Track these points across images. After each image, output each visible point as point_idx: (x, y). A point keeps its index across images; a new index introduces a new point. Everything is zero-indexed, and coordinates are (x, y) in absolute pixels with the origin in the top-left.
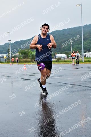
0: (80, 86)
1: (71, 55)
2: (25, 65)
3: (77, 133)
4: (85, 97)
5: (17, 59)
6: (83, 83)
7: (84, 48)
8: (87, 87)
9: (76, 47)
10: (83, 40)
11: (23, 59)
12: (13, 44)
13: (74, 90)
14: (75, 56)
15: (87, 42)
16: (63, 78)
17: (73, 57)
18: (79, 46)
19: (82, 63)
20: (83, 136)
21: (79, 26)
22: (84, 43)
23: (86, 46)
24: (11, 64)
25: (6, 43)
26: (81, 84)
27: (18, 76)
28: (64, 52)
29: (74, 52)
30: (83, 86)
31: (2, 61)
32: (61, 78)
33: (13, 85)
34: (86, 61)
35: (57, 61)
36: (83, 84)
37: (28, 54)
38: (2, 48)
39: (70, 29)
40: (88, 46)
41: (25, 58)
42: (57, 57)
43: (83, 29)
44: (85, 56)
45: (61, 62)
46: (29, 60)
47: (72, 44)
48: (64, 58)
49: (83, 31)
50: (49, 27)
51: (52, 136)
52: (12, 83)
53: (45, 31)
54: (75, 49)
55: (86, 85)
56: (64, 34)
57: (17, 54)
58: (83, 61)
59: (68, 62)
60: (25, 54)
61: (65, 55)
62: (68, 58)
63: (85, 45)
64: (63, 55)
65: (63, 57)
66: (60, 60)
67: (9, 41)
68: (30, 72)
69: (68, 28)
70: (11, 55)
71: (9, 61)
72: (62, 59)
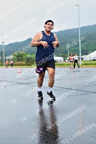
1: (68, 58)
2: (19, 68)
4: (82, 101)
5: (12, 62)
7: (81, 51)
8: (84, 91)
9: (73, 50)
11: (18, 61)
12: (6, 46)
14: (74, 59)
15: (85, 45)
16: (60, 82)
17: (71, 61)
18: (77, 48)
20: (79, 143)
22: (82, 45)
24: (4, 67)
26: (79, 88)
27: (12, 80)
28: (61, 54)
29: (72, 55)
30: (81, 90)
32: (57, 82)
34: (83, 64)
36: (81, 88)
37: (23, 57)
40: (85, 49)
41: (19, 61)
43: (80, 31)
44: (82, 59)
46: (24, 63)
48: (61, 61)
51: (47, 142)
54: (72, 52)
55: (84, 90)
56: (61, 36)
57: (11, 56)
59: (65, 65)
60: (19, 57)
62: (65, 61)
63: (83, 48)
64: (60, 57)
66: (56, 64)
67: (2, 43)
68: (25, 76)
70: (4, 58)
71: (2, 64)
72: (59, 62)
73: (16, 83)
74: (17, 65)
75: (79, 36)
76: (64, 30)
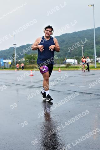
0: (92, 94)
2: (31, 71)
3: (89, 146)
4: (97, 106)
6: (95, 91)
7: (96, 53)
8: (99, 95)
9: (87, 52)
10: (96, 44)
12: (18, 48)
13: (85, 98)
16: (73, 86)
18: (91, 50)
19: (94, 69)
21: (91, 29)
22: (97, 47)
23: (98, 50)
25: (11, 47)
26: (94, 92)
27: (24, 84)
28: (74, 57)
30: (96, 95)
31: (6, 67)
32: (71, 85)
33: (18, 94)
34: (98, 67)
35: (66, 67)
37: (35, 60)
38: (6, 53)
39: (81, 32)
41: (31, 64)
42: (67, 62)
44: (97, 61)
45: (71, 68)
47: (83, 48)
48: (75, 64)
49: (95, 34)
50: (52, 29)
52: (17, 91)
53: (48, 34)
56: (75, 37)
57: (23, 59)
58: (96, 67)
59: (79, 68)
60: (31, 59)
61: (75, 60)
62: (79, 63)
64: (74, 60)
65: (74, 62)
66: (70, 66)
67: (14, 45)
68: (37, 79)
69: (79, 31)
70: (16, 60)
71: (14, 67)
72: (73, 65)
73: (28, 87)
74: (30, 68)
75: (94, 37)
76: (78, 32)
